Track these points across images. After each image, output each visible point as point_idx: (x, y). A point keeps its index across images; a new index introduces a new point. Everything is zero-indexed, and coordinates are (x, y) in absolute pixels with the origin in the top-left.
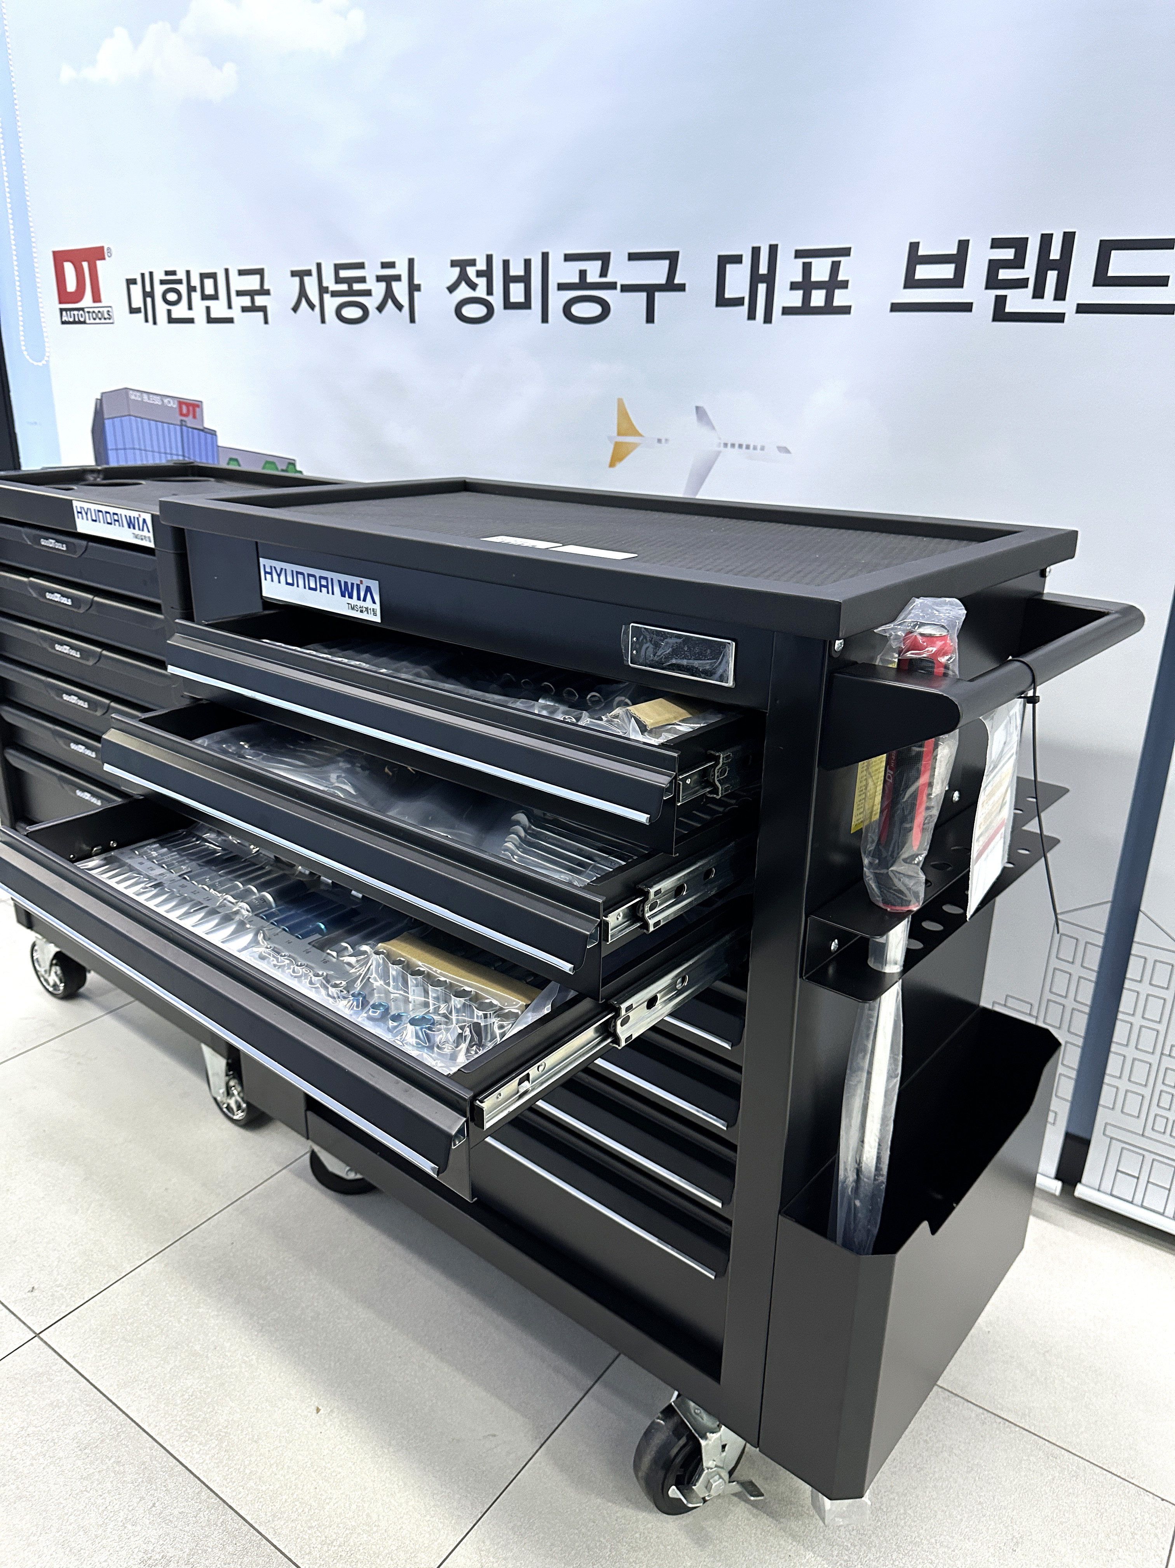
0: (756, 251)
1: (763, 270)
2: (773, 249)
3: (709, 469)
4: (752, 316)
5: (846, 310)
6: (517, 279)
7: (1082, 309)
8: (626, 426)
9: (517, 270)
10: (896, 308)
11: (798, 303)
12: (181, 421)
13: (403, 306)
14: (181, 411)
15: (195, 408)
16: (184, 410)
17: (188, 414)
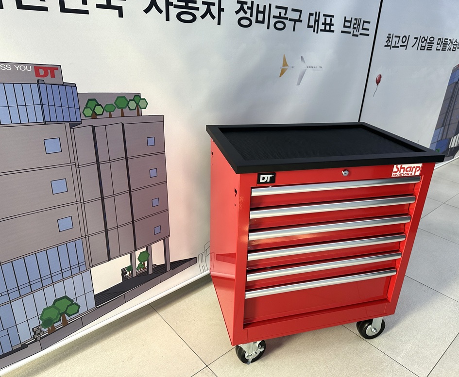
0: (316, 13)
1: (317, 19)
2: (319, 12)
3: (304, 74)
4: (314, 31)
5: (333, 31)
6: (261, 12)
8: (285, 64)
9: (261, 9)
10: (342, 32)
11: (324, 29)
12: (38, 80)
13: (215, 17)
14: (37, 74)
15: (53, 70)
16: (42, 72)
17: (46, 75)
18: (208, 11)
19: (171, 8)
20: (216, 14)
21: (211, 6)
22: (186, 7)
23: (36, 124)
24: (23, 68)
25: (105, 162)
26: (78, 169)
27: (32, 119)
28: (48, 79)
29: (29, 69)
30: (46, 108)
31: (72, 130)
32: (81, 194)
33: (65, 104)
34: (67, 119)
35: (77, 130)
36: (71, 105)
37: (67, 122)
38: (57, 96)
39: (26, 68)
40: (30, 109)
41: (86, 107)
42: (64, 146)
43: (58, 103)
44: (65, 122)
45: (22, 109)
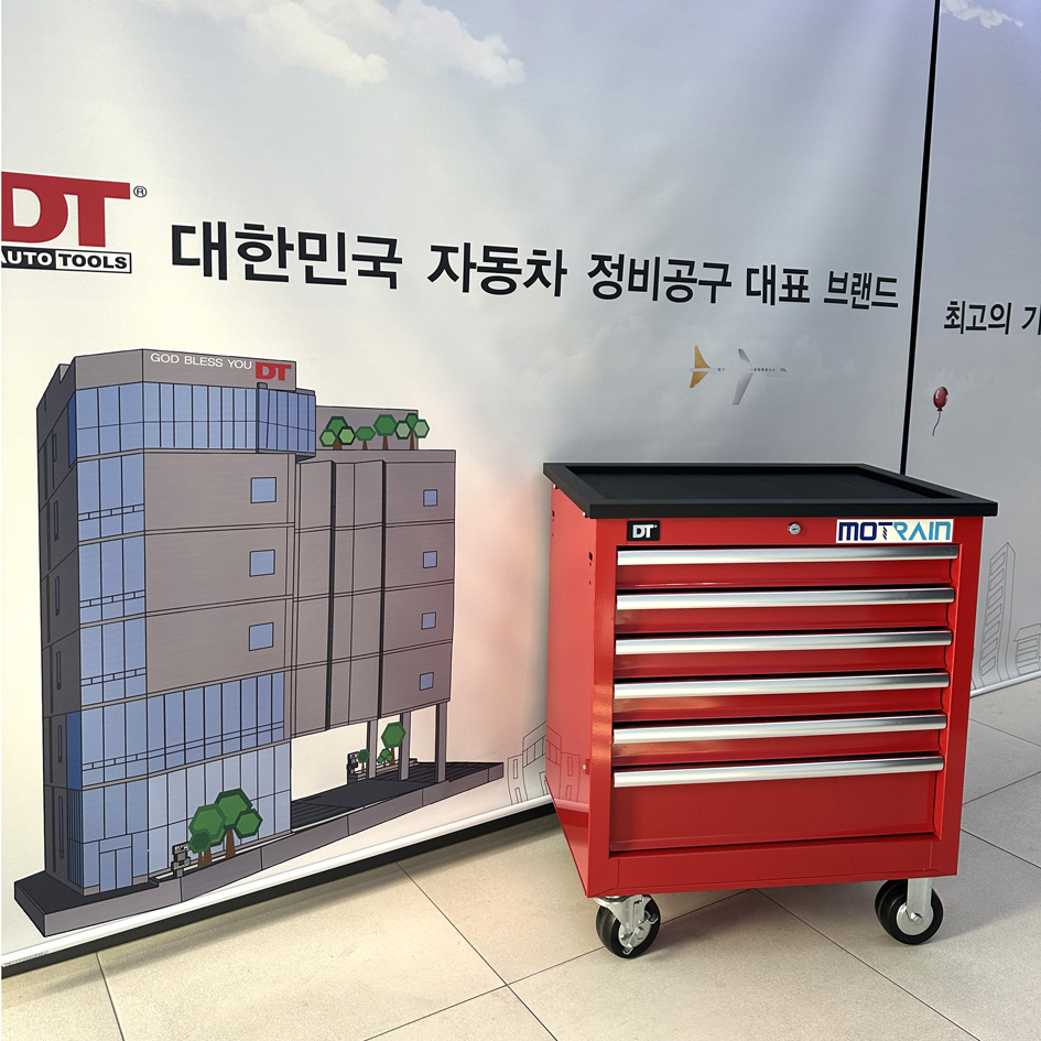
0: (765, 267)
1: (769, 278)
2: (773, 267)
4: (765, 301)
5: (807, 300)
6: (639, 272)
9: (639, 266)
10: (826, 300)
12: (258, 383)
13: (550, 284)
14: (259, 374)
15: (284, 369)
16: (266, 371)
17: (271, 376)
18: (538, 274)
19: (472, 272)
20: (552, 279)
21: (543, 267)
22: (500, 269)
23: (245, 451)
24: (239, 364)
25: (345, 528)
26: (297, 535)
27: (240, 445)
28: (274, 383)
29: (248, 366)
30: (263, 427)
31: (298, 466)
32: (297, 582)
33: (293, 423)
34: (293, 448)
35: (306, 467)
36: (303, 425)
37: (292, 452)
38: (282, 409)
39: (244, 364)
40: (240, 427)
41: (327, 430)
42: (282, 492)
43: (282, 421)
44: (288, 452)
45: (228, 427)
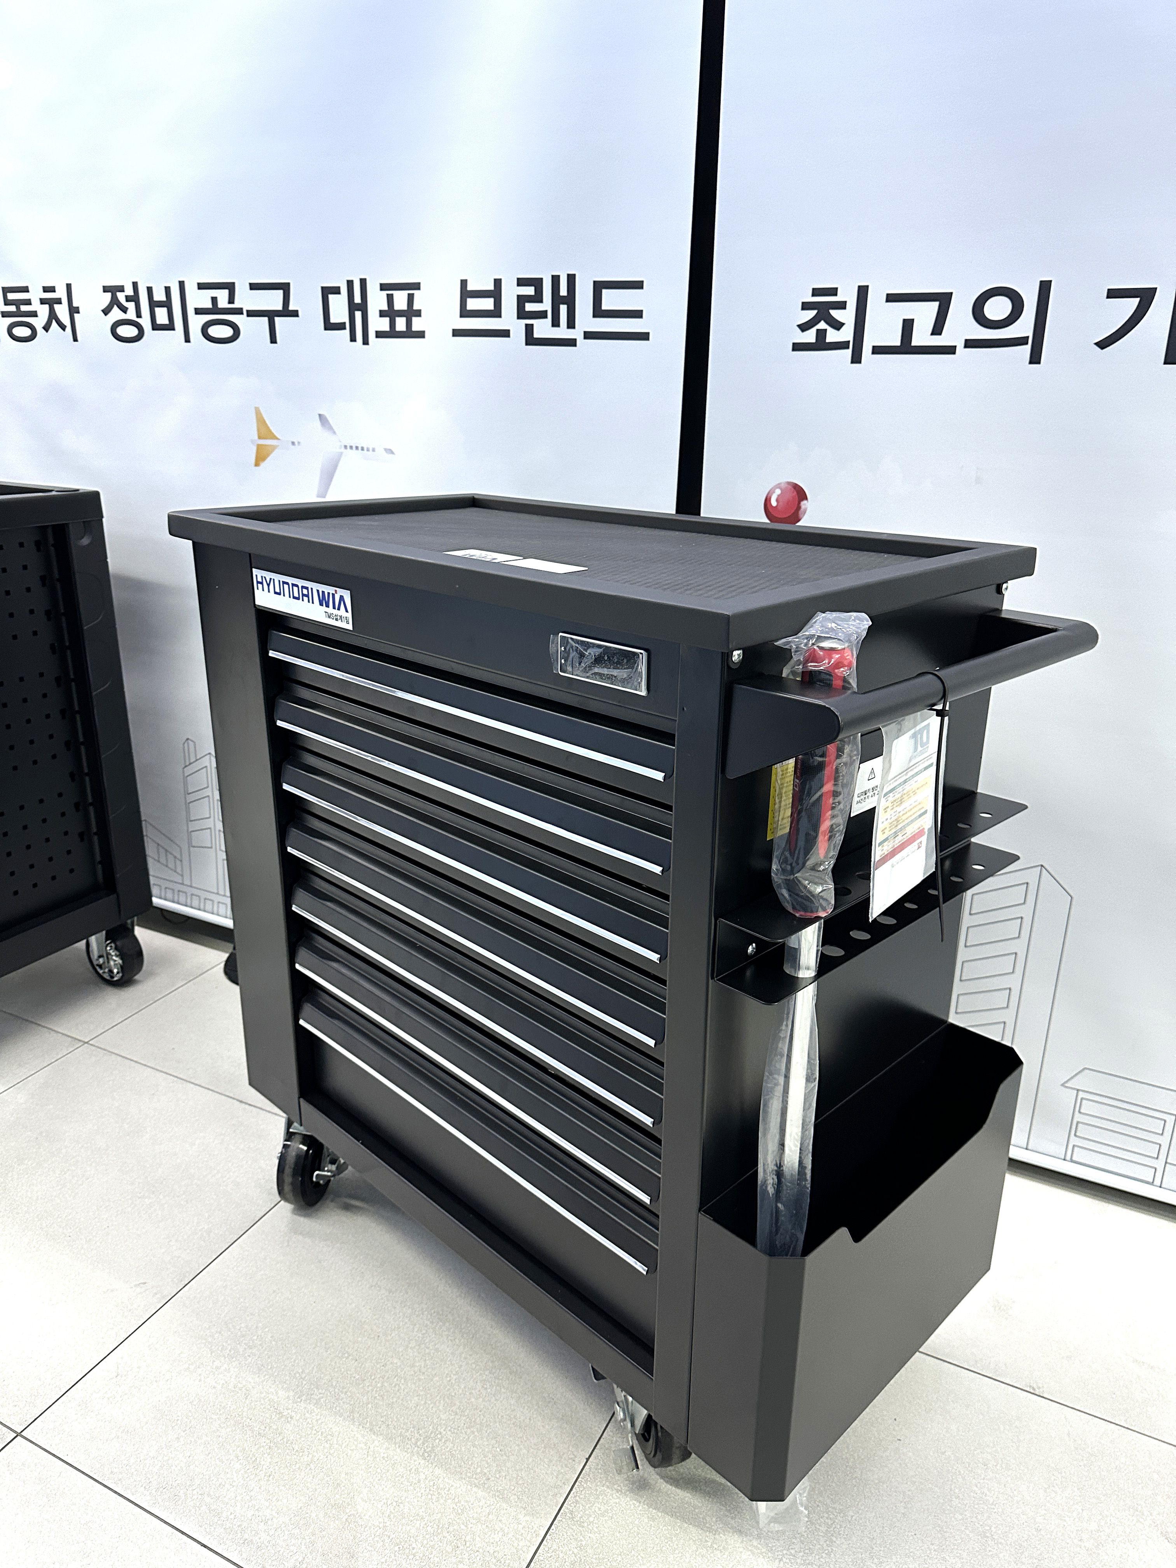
0: (350, 284)
1: (358, 299)
2: (363, 282)
3: (335, 467)
5: (421, 335)
6: (160, 304)
7: (588, 335)
8: (264, 431)
9: (159, 296)
10: (457, 333)
11: (388, 329)
13: (66, 326)
18: (53, 316)
20: (66, 321)
21: (56, 306)
22: (19, 312)
